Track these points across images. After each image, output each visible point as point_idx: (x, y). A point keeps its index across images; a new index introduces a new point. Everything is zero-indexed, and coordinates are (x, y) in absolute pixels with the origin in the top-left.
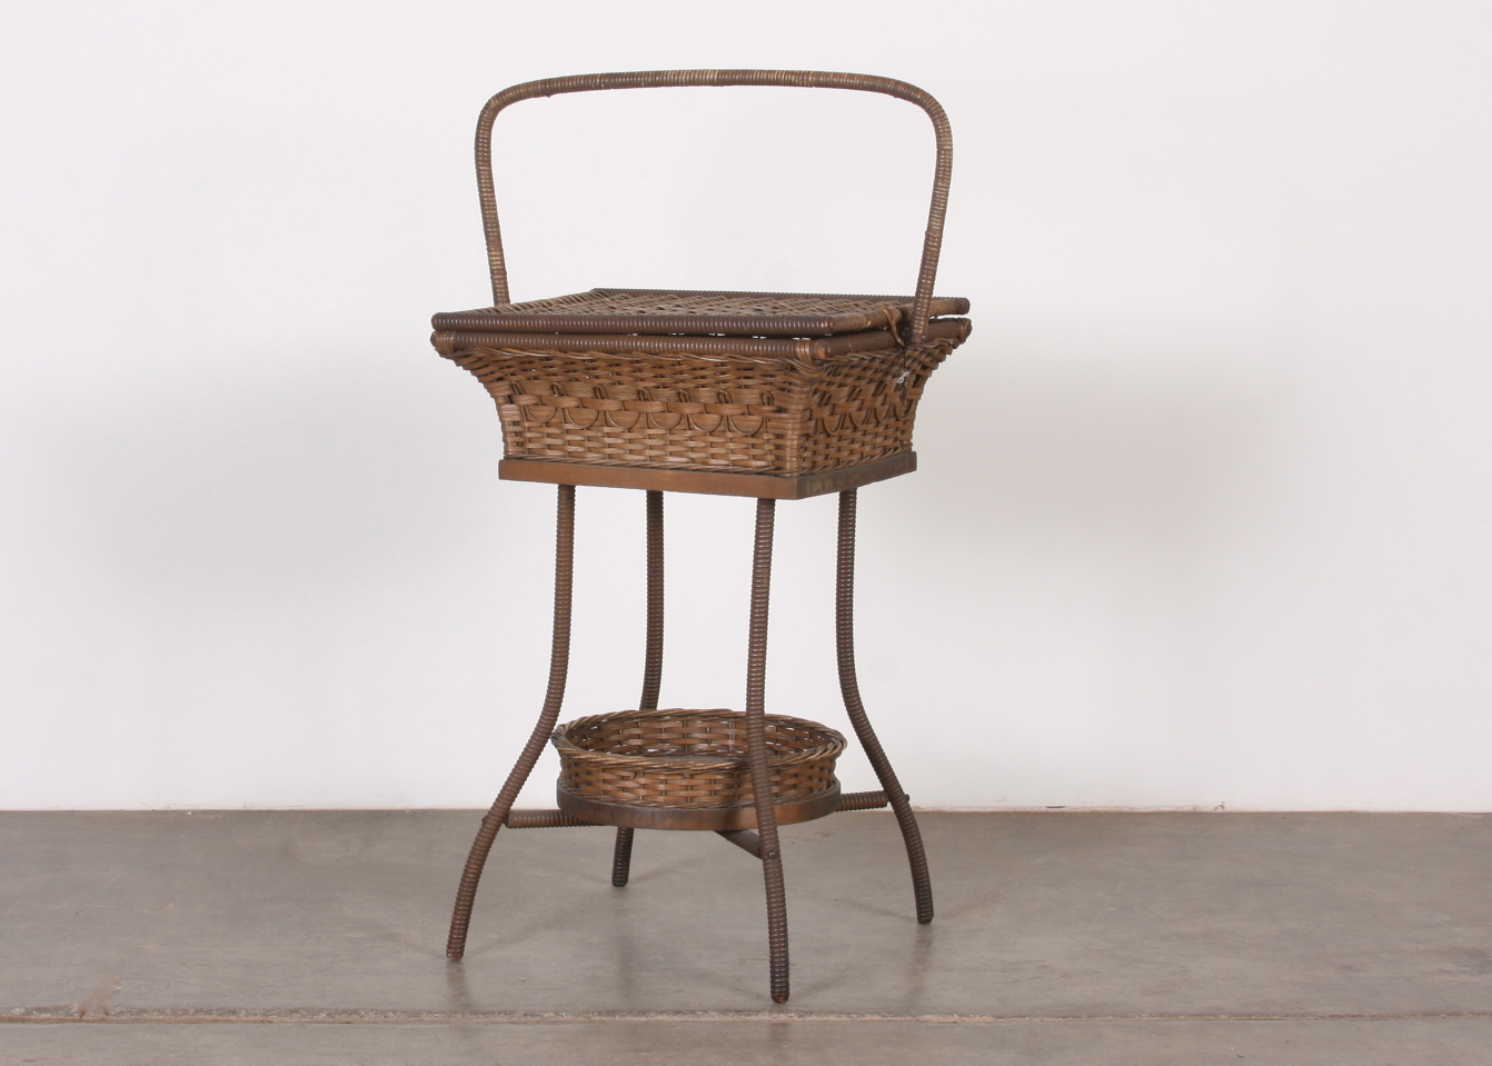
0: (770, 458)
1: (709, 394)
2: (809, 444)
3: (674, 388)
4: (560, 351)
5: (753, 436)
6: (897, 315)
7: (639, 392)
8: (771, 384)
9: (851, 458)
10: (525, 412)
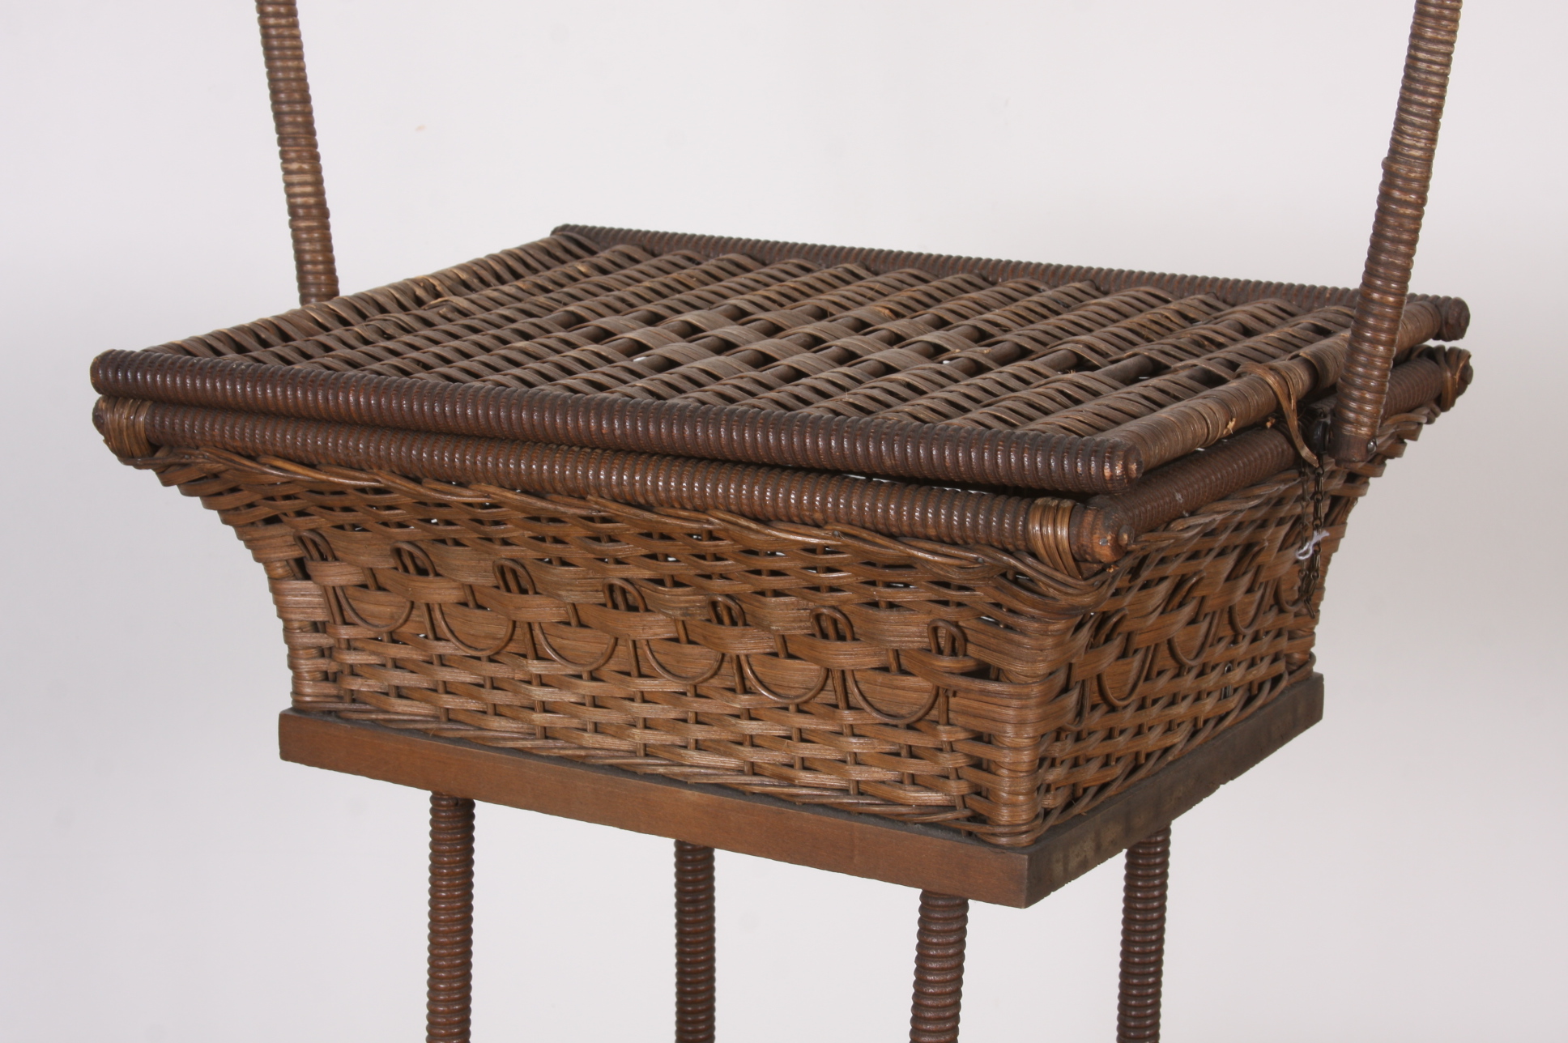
0: (957, 788)
1: (793, 613)
2: (1065, 749)
3: (700, 590)
4: (406, 476)
5: (910, 727)
6: (1301, 379)
7: (611, 588)
8: (959, 604)
9: (1168, 742)
10: (339, 604)
